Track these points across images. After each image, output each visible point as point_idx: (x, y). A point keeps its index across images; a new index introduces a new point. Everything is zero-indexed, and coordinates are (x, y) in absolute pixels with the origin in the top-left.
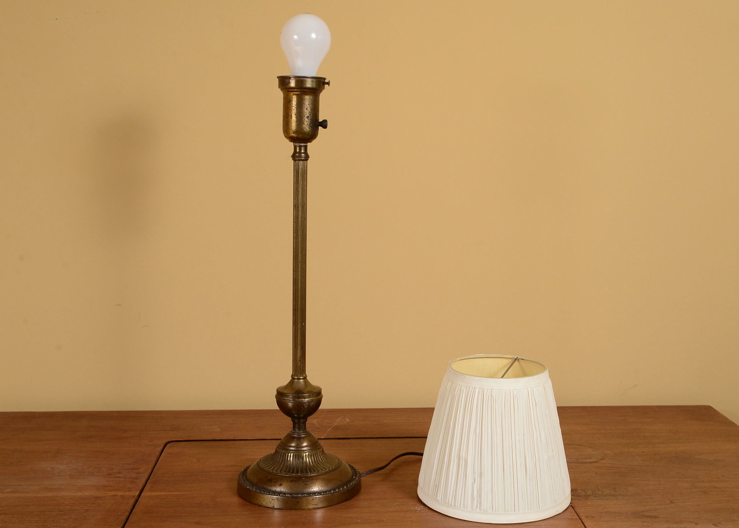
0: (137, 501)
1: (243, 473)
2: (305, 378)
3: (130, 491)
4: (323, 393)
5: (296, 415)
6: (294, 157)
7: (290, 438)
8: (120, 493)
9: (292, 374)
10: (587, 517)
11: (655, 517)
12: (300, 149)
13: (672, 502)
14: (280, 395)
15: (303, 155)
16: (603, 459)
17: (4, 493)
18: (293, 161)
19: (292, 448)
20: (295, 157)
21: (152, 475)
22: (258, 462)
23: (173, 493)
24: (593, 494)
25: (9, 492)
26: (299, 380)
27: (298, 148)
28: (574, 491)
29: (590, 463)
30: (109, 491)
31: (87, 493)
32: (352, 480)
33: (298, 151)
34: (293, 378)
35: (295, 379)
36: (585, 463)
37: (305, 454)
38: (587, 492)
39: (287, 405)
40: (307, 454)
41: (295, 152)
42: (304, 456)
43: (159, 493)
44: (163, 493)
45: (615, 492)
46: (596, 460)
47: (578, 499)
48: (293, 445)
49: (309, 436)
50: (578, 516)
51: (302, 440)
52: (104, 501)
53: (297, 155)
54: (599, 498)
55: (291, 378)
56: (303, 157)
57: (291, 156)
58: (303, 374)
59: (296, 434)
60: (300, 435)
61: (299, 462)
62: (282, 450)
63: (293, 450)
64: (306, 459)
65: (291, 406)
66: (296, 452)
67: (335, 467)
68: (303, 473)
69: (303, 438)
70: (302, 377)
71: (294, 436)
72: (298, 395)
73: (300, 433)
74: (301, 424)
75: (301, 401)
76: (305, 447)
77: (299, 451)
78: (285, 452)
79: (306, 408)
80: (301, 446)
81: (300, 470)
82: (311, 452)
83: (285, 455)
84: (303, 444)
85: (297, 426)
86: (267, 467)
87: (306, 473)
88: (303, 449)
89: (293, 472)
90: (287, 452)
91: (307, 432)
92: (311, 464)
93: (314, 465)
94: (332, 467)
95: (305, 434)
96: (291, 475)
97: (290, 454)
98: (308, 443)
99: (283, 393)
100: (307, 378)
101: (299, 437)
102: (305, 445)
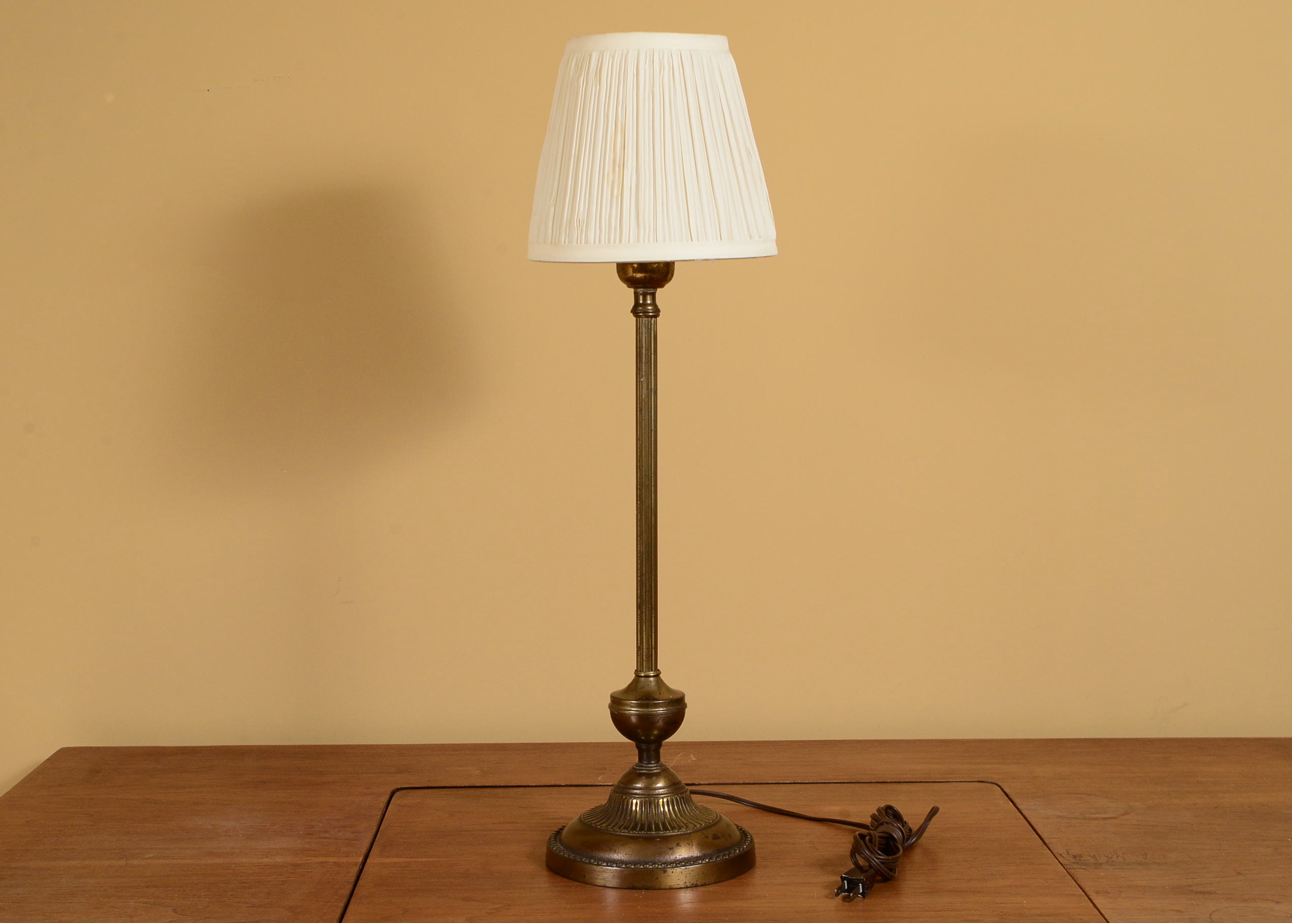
0: (361, 871)
1: (555, 836)
2: (657, 676)
3: (347, 857)
4: (686, 701)
5: (643, 738)
6: (635, 311)
7: (633, 775)
8: (332, 860)
9: (636, 669)
10: (1097, 892)
11: (1209, 893)
12: (645, 299)
13: (1239, 874)
14: (616, 702)
15: (650, 308)
16: (1126, 813)
17: (145, 859)
18: (635, 318)
19: (638, 791)
20: (637, 310)
21: (378, 835)
23: (417, 860)
24: (1108, 861)
25: (153, 857)
26: (647, 678)
27: (641, 297)
28: (1078, 858)
29: (1104, 819)
30: (315, 857)
31: (279, 859)
32: (739, 844)
33: (641, 302)
34: (638, 676)
35: (642, 677)
36: (1094, 819)
37: (661, 800)
38: (1098, 859)
39: (628, 717)
40: (665, 800)
41: (637, 304)
42: (661, 804)
43: (396, 860)
44: (402, 860)
45: (1146, 859)
46: (1114, 815)
47: (1084, 869)
48: (639, 785)
49: (665, 772)
50: (1083, 891)
51: (654, 778)
52: (309, 870)
53: (640, 308)
54: (1118, 867)
55: (634, 675)
56: (651, 311)
57: (630, 310)
58: (653, 669)
59: (644, 768)
60: (652, 769)
61: (652, 812)
62: (621, 795)
63: (641, 793)
64: (664, 808)
65: (634, 719)
66: (645, 798)
67: (710, 823)
68: (660, 830)
69: (657, 775)
70: (652, 674)
71: (641, 771)
72: (647, 702)
73: (650, 765)
74: (652, 753)
75: (652, 711)
76: (661, 788)
77: (650, 795)
78: (626, 798)
79: (660, 723)
80: (654, 786)
81: (653, 826)
82: (671, 796)
83: (626, 802)
84: (657, 784)
85: (645, 755)
86: (597, 822)
87: (666, 829)
88: (657, 791)
89: (642, 829)
90: (630, 798)
91: (661, 765)
92: (673, 815)
93: (679, 818)
94: (706, 823)
95: (658, 768)
96: (638, 833)
97: (634, 801)
98: (665, 782)
99: (621, 699)
100: (660, 675)
101: (649, 774)
102: (660, 785)
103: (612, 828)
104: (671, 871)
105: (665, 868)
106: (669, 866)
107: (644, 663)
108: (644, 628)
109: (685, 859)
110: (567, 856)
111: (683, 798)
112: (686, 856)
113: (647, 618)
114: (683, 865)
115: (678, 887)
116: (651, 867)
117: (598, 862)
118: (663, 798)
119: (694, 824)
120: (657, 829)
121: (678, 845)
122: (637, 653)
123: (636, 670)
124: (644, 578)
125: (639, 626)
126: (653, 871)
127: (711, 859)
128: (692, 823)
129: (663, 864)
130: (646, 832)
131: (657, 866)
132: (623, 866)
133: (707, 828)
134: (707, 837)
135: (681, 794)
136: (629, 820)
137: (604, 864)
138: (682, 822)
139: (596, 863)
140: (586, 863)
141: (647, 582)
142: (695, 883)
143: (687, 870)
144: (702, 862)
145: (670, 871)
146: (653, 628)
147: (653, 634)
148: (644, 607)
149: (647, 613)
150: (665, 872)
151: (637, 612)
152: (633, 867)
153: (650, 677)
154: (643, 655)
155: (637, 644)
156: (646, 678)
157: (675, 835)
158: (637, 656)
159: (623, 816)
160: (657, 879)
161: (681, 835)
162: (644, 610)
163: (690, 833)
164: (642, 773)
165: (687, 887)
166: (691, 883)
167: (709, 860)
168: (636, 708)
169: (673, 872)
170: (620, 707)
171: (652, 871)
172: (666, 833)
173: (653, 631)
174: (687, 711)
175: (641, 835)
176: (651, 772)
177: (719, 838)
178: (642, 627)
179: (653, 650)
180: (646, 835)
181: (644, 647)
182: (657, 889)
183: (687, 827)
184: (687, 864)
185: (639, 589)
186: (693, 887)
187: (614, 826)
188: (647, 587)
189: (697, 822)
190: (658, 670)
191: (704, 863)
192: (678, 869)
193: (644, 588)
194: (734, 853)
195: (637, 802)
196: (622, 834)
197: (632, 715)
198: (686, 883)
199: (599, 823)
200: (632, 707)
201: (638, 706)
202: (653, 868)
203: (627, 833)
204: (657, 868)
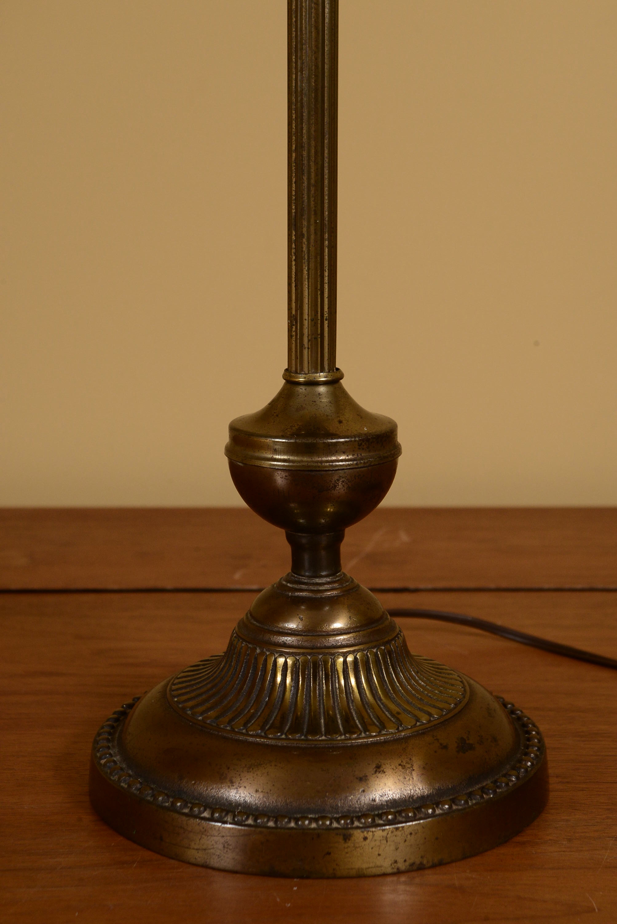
1: (113, 727)
2: (334, 382)
4: (401, 438)
5: (301, 520)
7: (280, 602)
9: (286, 366)
14: (242, 441)
19: (288, 639)
22: (166, 686)
26: (313, 389)
34: (291, 383)
35: (299, 384)
37: (341, 660)
39: (268, 474)
40: (350, 659)
42: (340, 667)
48: (292, 625)
55: (284, 382)
58: (326, 367)
59: (303, 587)
60: (321, 588)
61: (321, 689)
62: (250, 646)
63: (295, 643)
64: (346, 678)
65: (280, 480)
66: (303, 654)
67: (450, 711)
68: (336, 731)
69: (333, 602)
70: (322, 377)
71: (297, 594)
72: (310, 440)
73: (318, 580)
74: (323, 553)
75: (322, 462)
76: (340, 632)
77: (317, 648)
78: (262, 653)
79: (341, 489)
80: (325, 628)
81: (322, 721)
82: (363, 650)
83: (262, 662)
84: (333, 622)
85: (306, 557)
86: (197, 706)
87: (350, 728)
88: (332, 640)
89: (296, 728)
90: (272, 654)
91: (343, 580)
92: (368, 692)
93: (380, 700)
94: (442, 710)
95: (336, 585)
96: (287, 739)
97: (281, 661)
98: (350, 618)
99: (253, 435)
100: (341, 381)
101: (315, 599)
102: (338, 625)
103: (229, 723)
104: (362, 835)
105: (348, 829)
106: (356, 824)
107: (306, 352)
108: (305, 272)
109: (393, 803)
110: (126, 786)
111: (390, 653)
112: (397, 796)
113: (312, 249)
114: (389, 820)
115: (379, 873)
116: (314, 825)
117: (191, 809)
118: (345, 655)
119: (415, 716)
120: (331, 728)
121: (379, 769)
122: (290, 331)
123: (286, 370)
124: (305, 153)
125: (294, 268)
126: (319, 836)
127: (453, 801)
128: (409, 712)
129: (343, 817)
130: (306, 736)
131: (328, 823)
132: (250, 821)
133: (444, 723)
134: (445, 747)
135: (384, 644)
136: (267, 702)
137: (206, 814)
138: (389, 710)
139: (186, 811)
140: (165, 808)
141: (312, 164)
142: (418, 861)
143: (398, 833)
144: (434, 811)
145: (358, 835)
146: (326, 274)
147: (326, 286)
148: (305, 223)
149: (312, 237)
150: (347, 838)
151: (290, 235)
152: (271, 824)
153: (318, 384)
154: (302, 335)
155: (290, 309)
156: (309, 388)
157: (374, 744)
158: (290, 336)
159: (254, 696)
160: (329, 854)
161: (385, 742)
162: (305, 230)
163: (406, 739)
164: (298, 597)
165: (398, 873)
166: (407, 864)
167: (450, 807)
168: (284, 453)
169: (365, 839)
170: (251, 453)
171: (317, 835)
172: (350, 739)
173: (326, 279)
174: (401, 461)
175: (295, 744)
176: (319, 595)
177: (471, 747)
178: (299, 272)
179: (326, 323)
180: (303, 745)
181: (306, 316)
182: (328, 878)
183: (400, 723)
184: (401, 819)
185: (294, 180)
186: (413, 871)
187: (232, 720)
188: (313, 175)
189: (421, 710)
190: (338, 369)
191: (440, 815)
192: (378, 833)
193: (305, 178)
194: (507, 784)
195: (286, 662)
196: (251, 739)
197: (275, 469)
198: (396, 862)
199: (200, 709)
200: (276, 451)
201: (291, 449)
202: (318, 828)
203: (261, 737)
204: (329, 829)
